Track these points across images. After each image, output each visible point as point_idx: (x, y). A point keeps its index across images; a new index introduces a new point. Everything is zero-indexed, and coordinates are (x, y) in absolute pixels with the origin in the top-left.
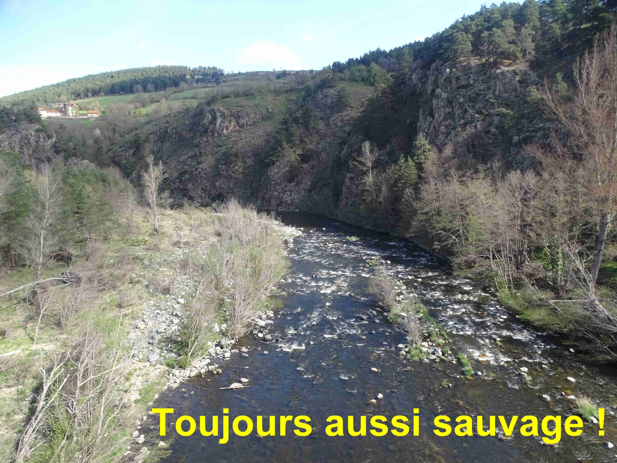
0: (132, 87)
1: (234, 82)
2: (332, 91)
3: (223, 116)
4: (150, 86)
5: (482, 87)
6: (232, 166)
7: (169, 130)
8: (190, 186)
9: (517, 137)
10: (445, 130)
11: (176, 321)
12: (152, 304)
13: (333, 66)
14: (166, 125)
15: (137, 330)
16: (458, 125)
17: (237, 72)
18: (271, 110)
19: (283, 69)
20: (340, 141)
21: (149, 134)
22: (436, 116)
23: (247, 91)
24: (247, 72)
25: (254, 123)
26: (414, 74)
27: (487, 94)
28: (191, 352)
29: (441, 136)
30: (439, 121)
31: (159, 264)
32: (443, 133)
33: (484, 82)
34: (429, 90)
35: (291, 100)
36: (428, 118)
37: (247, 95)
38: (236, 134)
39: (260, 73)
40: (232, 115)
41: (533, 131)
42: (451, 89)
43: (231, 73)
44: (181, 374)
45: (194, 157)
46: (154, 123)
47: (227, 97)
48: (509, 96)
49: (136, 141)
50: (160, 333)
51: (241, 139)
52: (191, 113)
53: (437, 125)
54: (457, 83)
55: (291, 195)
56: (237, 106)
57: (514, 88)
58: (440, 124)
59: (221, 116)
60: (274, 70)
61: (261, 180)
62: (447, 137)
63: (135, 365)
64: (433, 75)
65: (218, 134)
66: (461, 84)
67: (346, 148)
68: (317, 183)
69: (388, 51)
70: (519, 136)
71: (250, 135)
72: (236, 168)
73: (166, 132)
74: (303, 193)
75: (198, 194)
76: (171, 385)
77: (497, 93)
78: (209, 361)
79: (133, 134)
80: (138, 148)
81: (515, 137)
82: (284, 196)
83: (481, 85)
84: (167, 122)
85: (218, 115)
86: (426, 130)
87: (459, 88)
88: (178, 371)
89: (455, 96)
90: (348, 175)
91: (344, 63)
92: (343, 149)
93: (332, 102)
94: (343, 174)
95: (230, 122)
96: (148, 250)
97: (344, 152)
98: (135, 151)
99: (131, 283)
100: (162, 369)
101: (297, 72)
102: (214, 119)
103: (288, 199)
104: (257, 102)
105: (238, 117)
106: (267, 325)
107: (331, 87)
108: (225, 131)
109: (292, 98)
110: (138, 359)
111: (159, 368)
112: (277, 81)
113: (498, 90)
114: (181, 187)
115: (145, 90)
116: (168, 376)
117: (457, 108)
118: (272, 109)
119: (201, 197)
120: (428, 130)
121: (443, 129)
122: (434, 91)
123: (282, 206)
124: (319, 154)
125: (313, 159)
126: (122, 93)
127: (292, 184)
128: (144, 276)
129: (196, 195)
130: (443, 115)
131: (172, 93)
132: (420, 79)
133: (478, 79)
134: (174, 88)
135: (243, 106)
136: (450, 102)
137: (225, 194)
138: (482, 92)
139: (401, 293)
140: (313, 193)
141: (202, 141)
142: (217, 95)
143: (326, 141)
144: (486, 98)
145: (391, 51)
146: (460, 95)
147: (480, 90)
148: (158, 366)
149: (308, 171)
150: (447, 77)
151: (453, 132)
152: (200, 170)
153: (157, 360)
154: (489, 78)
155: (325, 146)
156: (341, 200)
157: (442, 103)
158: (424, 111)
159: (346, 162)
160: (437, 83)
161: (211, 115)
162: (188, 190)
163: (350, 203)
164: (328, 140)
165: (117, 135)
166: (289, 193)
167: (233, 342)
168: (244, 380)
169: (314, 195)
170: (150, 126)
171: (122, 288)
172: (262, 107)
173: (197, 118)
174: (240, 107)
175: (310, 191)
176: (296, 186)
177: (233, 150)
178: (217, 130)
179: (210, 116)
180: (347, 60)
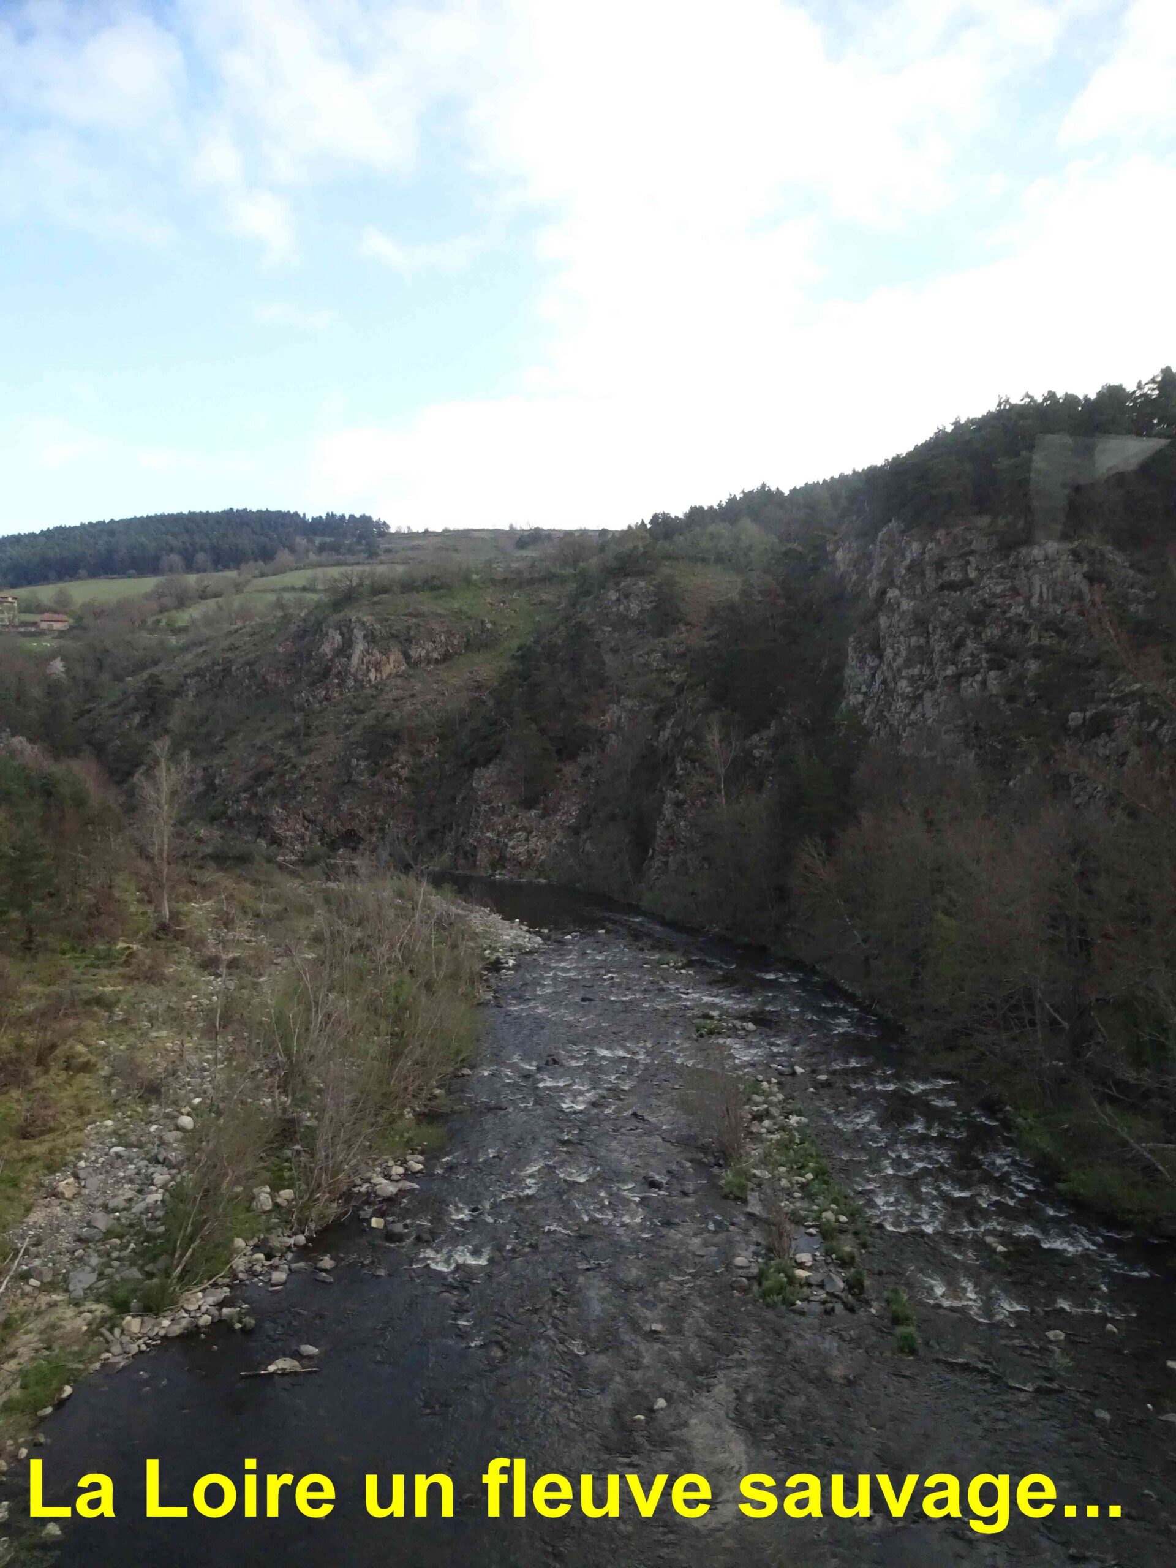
0: (157, 558)
1: (410, 554)
2: (642, 584)
3: (371, 638)
4: (201, 557)
5: (999, 589)
6: (385, 762)
7: (234, 668)
8: (276, 810)
9: (1080, 715)
10: (909, 689)
11: (161, 1176)
12: (109, 1130)
13: (652, 522)
14: (229, 655)
15: (56, 1202)
16: (940, 679)
17: (421, 530)
18: (489, 626)
19: (535, 526)
20: (658, 706)
21: (186, 677)
22: (889, 653)
23: (434, 577)
24: (446, 531)
25: (446, 657)
26: (841, 550)
27: (1010, 606)
28: (179, 1269)
29: (900, 704)
30: (895, 666)
31: (151, 1018)
32: (904, 697)
33: (1002, 576)
34: (872, 591)
35: (542, 602)
36: (869, 659)
37: (434, 588)
38: (399, 681)
39: (476, 534)
40: (393, 636)
41: (1115, 701)
42: (924, 589)
43: (405, 530)
44: (145, 1331)
45: (290, 735)
46: (201, 650)
47: (384, 590)
48: (1064, 612)
49: (149, 693)
50: (115, 1210)
51: (413, 696)
52: (293, 628)
53: (889, 674)
54: (938, 577)
55: (527, 840)
56: (406, 615)
57: (1075, 592)
58: (897, 676)
59: (365, 637)
60: (511, 526)
61: (454, 799)
62: (914, 706)
63: (28, 1300)
64: (883, 555)
65: (356, 680)
66: (946, 578)
67: (669, 724)
68: (595, 811)
69: (787, 493)
70: (1084, 711)
71: (435, 686)
72: (393, 767)
73: (227, 671)
74: (559, 836)
75: (294, 831)
76: (113, 1360)
77: (1035, 602)
78: (226, 1292)
79: (145, 675)
80: (153, 710)
81: (1073, 714)
82: (511, 844)
83: (997, 584)
84: (232, 648)
85: (358, 633)
86: (864, 689)
87: (942, 587)
88: (138, 1320)
89: (934, 609)
90: (670, 794)
91: (681, 516)
92: (663, 727)
93: (642, 612)
94: (661, 791)
95: (385, 652)
96: (131, 979)
97: (665, 734)
98: (146, 717)
99: (67, 1069)
100: (98, 1313)
101: (569, 534)
102: (348, 643)
103: (521, 849)
104: (456, 605)
105: (406, 640)
106: (402, 1193)
107: (641, 573)
108: (372, 675)
109: (544, 597)
110: (37, 1283)
111: (90, 1311)
112: (519, 553)
113: (1036, 597)
114: (254, 811)
115: (190, 566)
116: (107, 1333)
117: (936, 637)
118: (494, 623)
119: (301, 838)
120: (869, 687)
121: (903, 685)
122: (883, 593)
123: (504, 867)
124: (604, 739)
125: (587, 750)
126: (132, 572)
127: (533, 813)
128: (104, 1053)
129: (289, 833)
130: (904, 653)
131: (255, 577)
132: (855, 563)
133: (989, 570)
134: (261, 563)
135: (421, 615)
136: (920, 622)
137: (362, 833)
138: (999, 601)
139: (767, 1114)
140: (584, 836)
141: (314, 697)
142: (360, 585)
143: (623, 707)
144: (1008, 615)
145: (794, 491)
146: (944, 605)
147: (994, 595)
148: (90, 1305)
149: (574, 781)
150: (913, 561)
151: (928, 695)
152: (303, 769)
153: (90, 1288)
154: (1016, 566)
155: (620, 718)
156: (652, 857)
157: (902, 625)
158: (859, 641)
159: (668, 760)
160: (890, 573)
161: (342, 634)
162: (269, 819)
163: (672, 866)
164: (629, 703)
165: (105, 677)
166: (524, 835)
167: (301, 1239)
168: (309, 1349)
169: (585, 841)
170: (189, 657)
171: (41, 1082)
172: (469, 618)
173: (307, 639)
174: (416, 617)
175: (575, 831)
176: (542, 817)
177: (389, 721)
178: (353, 670)
179: (338, 638)
180: (687, 510)
